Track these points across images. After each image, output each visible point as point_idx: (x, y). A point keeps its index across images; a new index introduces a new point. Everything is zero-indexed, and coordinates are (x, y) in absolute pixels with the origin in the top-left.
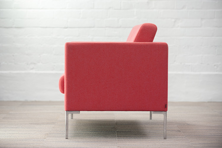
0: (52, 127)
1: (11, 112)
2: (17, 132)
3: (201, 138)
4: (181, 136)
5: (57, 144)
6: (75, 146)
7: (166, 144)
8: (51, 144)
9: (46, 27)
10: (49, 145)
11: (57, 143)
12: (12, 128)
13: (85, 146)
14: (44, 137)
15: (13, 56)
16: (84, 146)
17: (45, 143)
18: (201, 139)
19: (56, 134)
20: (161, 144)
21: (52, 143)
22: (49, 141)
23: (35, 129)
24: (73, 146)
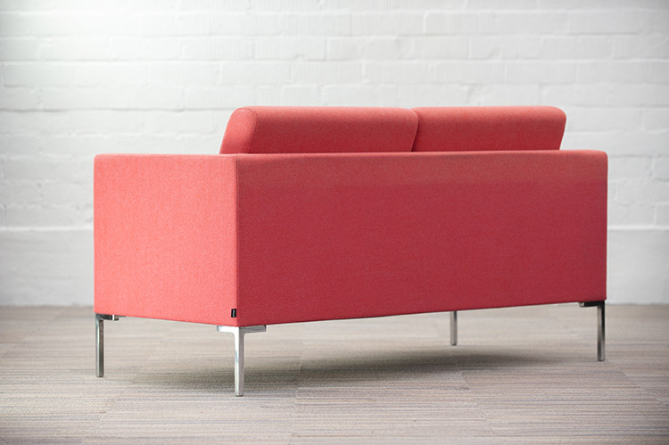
0: (130, 380)
1: (27, 339)
2: (33, 396)
3: (518, 408)
4: (466, 403)
5: (133, 428)
6: (179, 435)
7: (423, 425)
8: (115, 428)
9: (127, 110)
10: (111, 431)
11: (132, 426)
12: (22, 383)
13: (206, 434)
14: (100, 409)
15: (39, 185)
16: (202, 435)
17: (101, 427)
18: (518, 410)
19: (136, 400)
20: (408, 425)
21: (119, 426)
22: (112, 419)
23: (80, 387)
24: (173, 435)
